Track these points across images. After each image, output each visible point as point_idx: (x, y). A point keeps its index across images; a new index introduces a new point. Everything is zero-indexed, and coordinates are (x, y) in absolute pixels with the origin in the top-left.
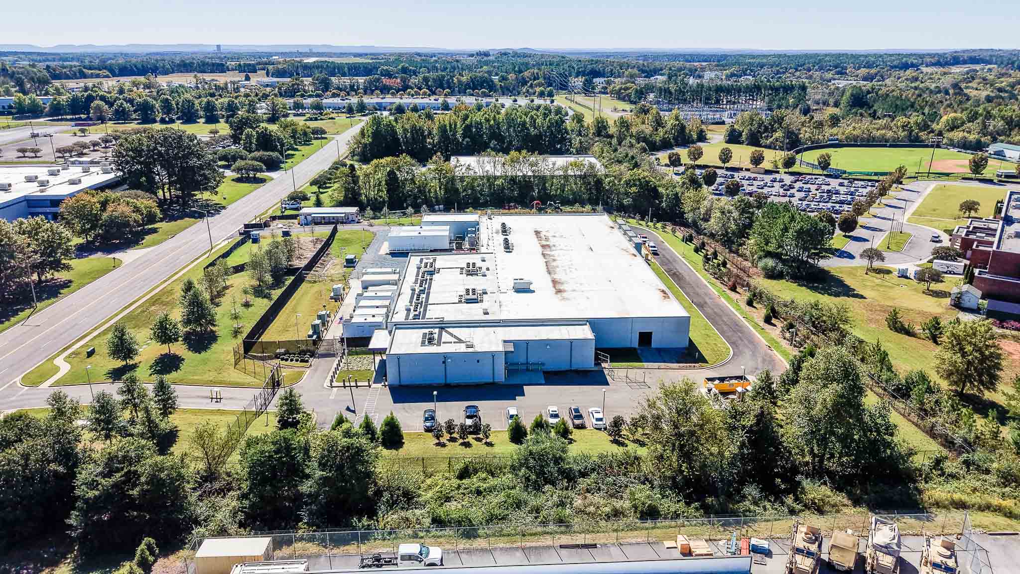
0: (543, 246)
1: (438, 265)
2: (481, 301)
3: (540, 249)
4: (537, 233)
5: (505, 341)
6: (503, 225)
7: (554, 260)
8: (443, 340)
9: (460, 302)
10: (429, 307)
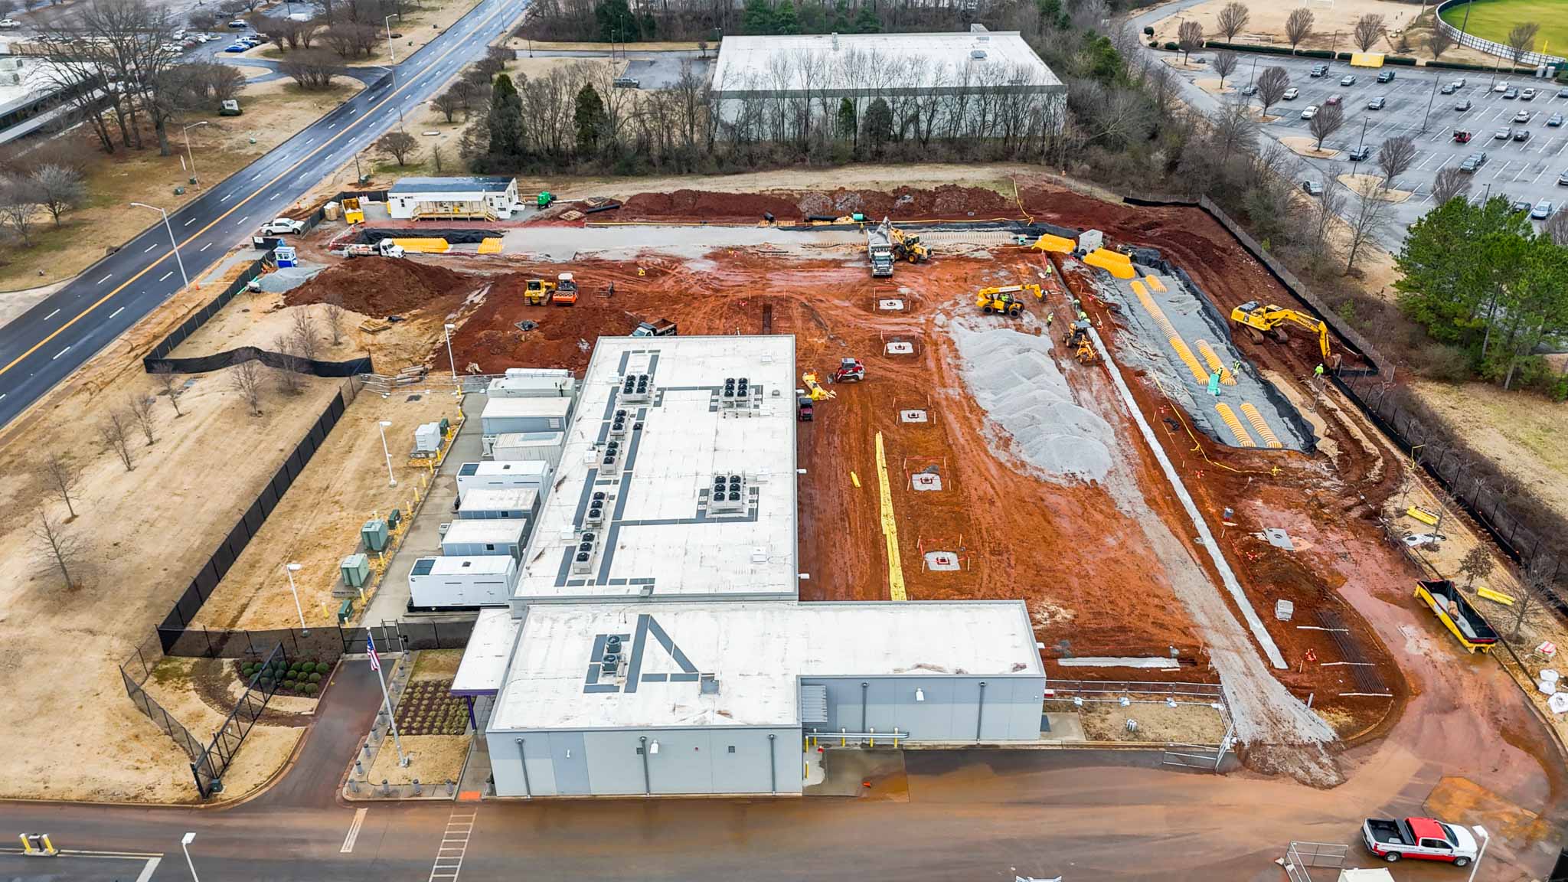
1: (660, 379)
2: (753, 516)
5: (804, 682)
8: (645, 668)
9: (701, 517)
10: (625, 534)
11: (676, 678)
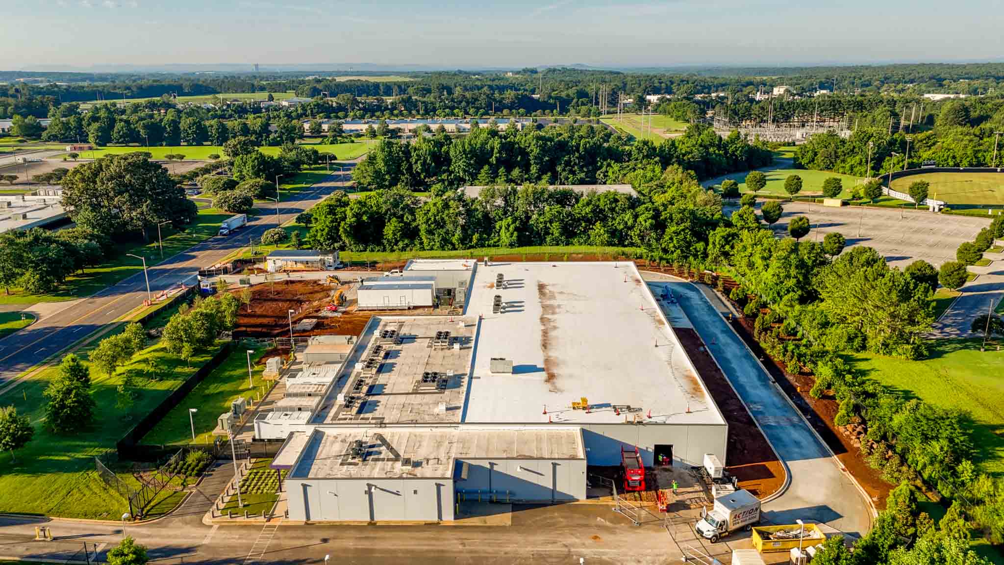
0: (544, 307)
1: (402, 333)
3: (539, 311)
4: (541, 287)
5: (458, 461)
6: (501, 276)
7: (555, 328)
9: (415, 392)
11: (388, 460)
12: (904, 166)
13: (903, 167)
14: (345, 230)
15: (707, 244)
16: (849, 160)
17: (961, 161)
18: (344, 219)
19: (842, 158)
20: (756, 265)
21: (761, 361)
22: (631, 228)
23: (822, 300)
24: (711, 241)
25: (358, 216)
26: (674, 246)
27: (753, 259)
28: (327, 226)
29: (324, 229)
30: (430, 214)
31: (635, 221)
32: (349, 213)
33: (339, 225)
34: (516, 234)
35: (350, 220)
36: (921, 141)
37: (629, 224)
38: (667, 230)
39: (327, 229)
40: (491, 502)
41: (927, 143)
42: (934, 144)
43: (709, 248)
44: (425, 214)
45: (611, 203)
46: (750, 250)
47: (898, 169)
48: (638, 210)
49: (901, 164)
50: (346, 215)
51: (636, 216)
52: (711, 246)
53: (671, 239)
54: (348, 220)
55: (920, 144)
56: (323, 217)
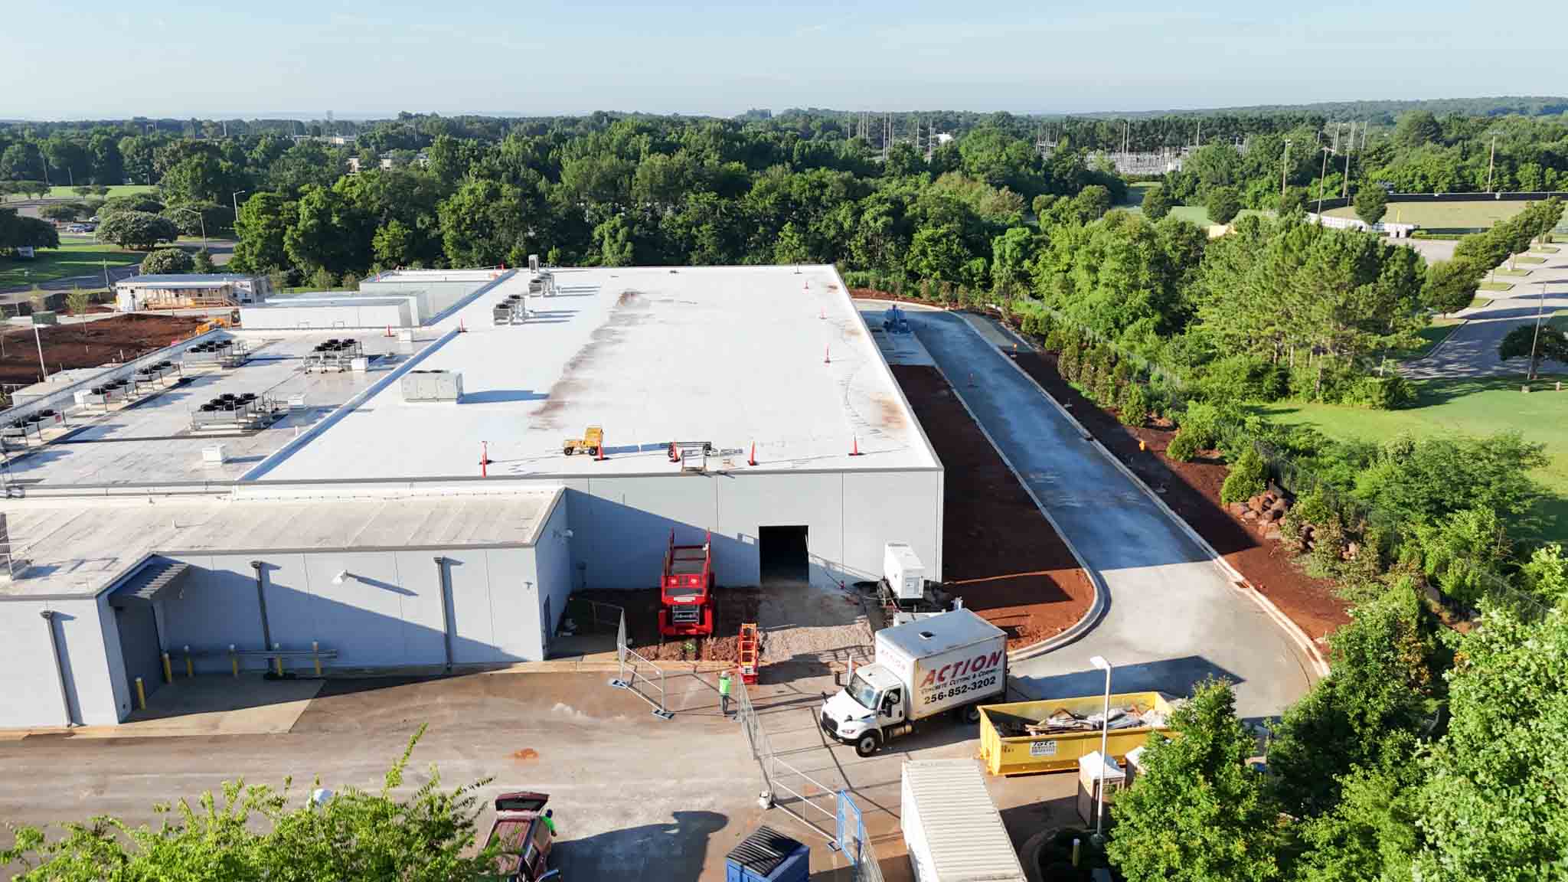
0: (616, 317)
1: (261, 354)
3: (600, 322)
4: (630, 295)
7: (618, 343)
12: (1341, 191)
13: (1340, 193)
14: (295, 243)
15: (990, 262)
16: (1251, 185)
17: (1436, 184)
18: (294, 221)
19: (1240, 182)
20: (1078, 285)
21: (1068, 409)
22: (852, 233)
23: (1200, 322)
24: (997, 252)
25: (322, 215)
26: (929, 266)
27: (1071, 275)
28: (260, 236)
29: (255, 242)
30: (464, 210)
31: (857, 221)
32: (304, 210)
33: (284, 234)
34: (629, 246)
35: (306, 221)
36: (1369, 156)
37: (846, 226)
38: (916, 236)
39: (259, 240)
40: (271, 676)
41: (1379, 159)
42: (1390, 159)
43: (993, 267)
44: (454, 211)
45: (812, 188)
46: (1065, 258)
47: (1332, 195)
48: (863, 201)
49: (1337, 189)
50: (298, 215)
51: (858, 213)
52: (997, 262)
53: (924, 253)
54: (300, 225)
55: (1366, 161)
56: (253, 220)
